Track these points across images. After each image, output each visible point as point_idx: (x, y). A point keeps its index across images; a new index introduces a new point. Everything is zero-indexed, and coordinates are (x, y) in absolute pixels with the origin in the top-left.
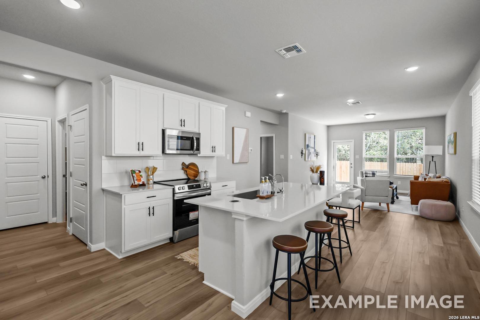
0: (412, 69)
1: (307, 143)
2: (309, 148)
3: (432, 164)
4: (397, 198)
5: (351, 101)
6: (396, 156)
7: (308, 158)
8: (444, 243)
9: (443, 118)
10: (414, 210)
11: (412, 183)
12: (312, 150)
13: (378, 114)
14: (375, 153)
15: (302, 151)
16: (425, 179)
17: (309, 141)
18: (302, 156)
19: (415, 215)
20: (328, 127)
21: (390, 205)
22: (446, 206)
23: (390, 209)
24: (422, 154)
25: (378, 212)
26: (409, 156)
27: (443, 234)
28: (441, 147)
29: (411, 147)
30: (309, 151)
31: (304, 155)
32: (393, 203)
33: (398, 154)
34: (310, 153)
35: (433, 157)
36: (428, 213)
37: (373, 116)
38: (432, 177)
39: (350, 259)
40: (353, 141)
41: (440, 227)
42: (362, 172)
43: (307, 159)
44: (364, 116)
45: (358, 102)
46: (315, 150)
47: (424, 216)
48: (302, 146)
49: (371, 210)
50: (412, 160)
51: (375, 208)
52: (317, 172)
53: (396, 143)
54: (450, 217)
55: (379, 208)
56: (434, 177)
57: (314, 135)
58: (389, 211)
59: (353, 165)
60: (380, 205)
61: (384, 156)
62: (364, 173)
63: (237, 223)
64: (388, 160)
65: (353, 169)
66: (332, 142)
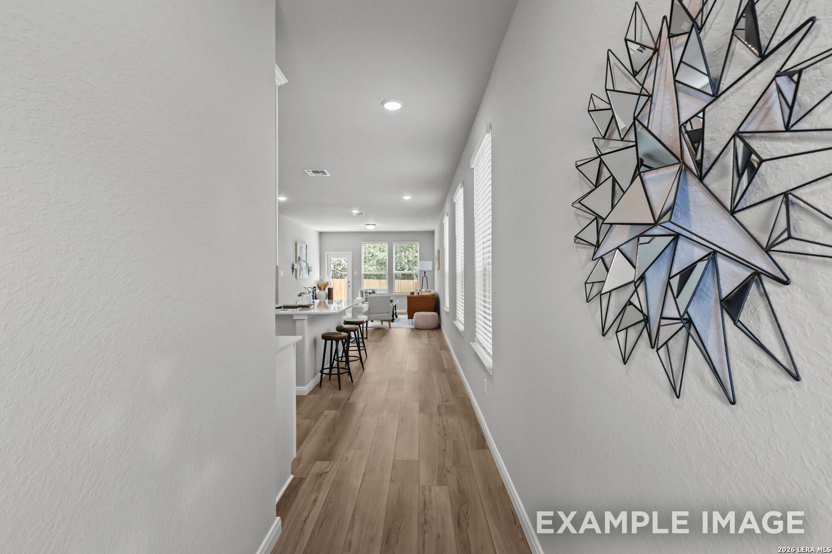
0: (407, 198)
1: (298, 256)
2: (301, 262)
3: (425, 278)
4: (397, 317)
5: (355, 212)
6: (394, 271)
7: (300, 275)
8: (429, 341)
9: (433, 232)
10: (410, 325)
11: (409, 298)
12: (304, 265)
13: (377, 225)
14: (371, 268)
15: (293, 265)
16: (418, 293)
17: (301, 251)
18: (293, 272)
19: (411, 328)
20: (321, 233)
21: (391, 323)
22: (433, 316)
23: (391, 326)
24: (416, 270)
25: (381, 330)
26: (406, 271)
27: (429, 337)
28: (431, 262)
29: (409, 261)
30: (300, 265)
31: (294, 271)
32: (393, 321)
33: (396, 270)
34: (301, 269)
35: (425, 272)
36: (421, 324)
37: (374, 226)
38: (424, 292)
39: (366, 359)
40: (351, 253)
41: (428, 333)
42: (362, 292)
43: (298, 277)
44: (364, 226)
45: (362, 214)
46: (307, 264)
47: (417, 327)
48: (293, 259)
49: (374, 330)
50: (409, 277)
51: (377, 327)
52: (324, 289)
53: (394, 256)
54: (435, 325)
55: (382, 326)
56: (426, 291)
57: (305, 244)
58: (390, 328)
59: (350, 284)
60: (382, 324)
61: (383, 272)
62: (364, 292)
63: (298, 323)
64: (387, 277)
65: (351, 288)
66: (326, 253)
